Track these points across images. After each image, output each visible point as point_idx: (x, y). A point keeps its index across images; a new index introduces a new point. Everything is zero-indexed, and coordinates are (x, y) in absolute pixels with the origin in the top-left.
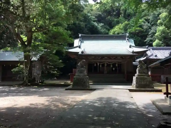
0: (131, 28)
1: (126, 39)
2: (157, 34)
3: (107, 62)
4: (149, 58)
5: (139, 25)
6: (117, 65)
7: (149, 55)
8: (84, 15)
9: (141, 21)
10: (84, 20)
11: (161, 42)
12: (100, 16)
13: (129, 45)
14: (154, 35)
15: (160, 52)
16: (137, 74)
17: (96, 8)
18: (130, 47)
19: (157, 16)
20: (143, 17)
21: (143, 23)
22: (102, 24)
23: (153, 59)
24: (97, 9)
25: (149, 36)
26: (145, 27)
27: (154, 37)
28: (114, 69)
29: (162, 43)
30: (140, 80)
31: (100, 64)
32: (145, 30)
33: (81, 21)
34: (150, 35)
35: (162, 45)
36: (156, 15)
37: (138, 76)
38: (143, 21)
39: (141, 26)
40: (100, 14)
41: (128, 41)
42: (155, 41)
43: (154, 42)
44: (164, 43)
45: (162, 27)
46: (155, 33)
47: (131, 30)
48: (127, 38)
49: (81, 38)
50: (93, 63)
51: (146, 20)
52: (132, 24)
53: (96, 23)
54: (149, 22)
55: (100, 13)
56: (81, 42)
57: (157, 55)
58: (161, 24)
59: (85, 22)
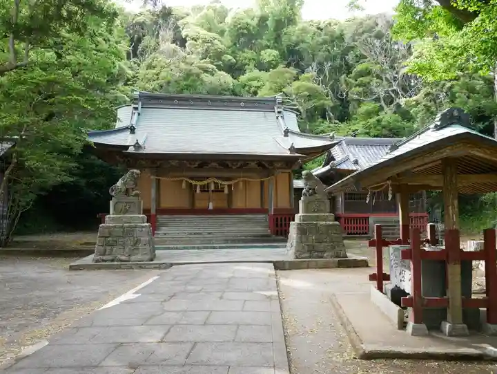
1: (274, 112)
4: (338, 167)
7: (339, 159)
13: (284, 130)
15: (368, 152)
16: (299, 215)
18: (287, 133)
23: (348, 170)
30: (307, 232)
37: (303, 220)
41: (280, 118)
48: (278, 108)
49: (140, 103)
56: (139, 114)
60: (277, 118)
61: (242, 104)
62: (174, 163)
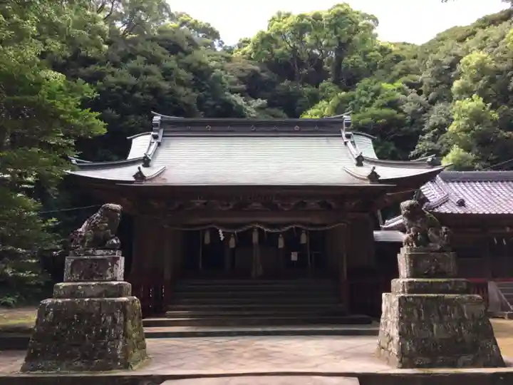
0: (359, 112)
1: (341, 136)
2: (452, 128)
3: (260, 223)
4: (436, 210)
5: (388, 100)
6: (304, 239)
7: (436, 200)
8: (195, 65)
9: (394, 90)
10: (193, 82)
11: (471, 156)
12: (253, 76)
13: (356, 157)
14: (445, 132)
15: (475, 190)
16: (400, 280)
17: (244, 53)
18: (360, 161)
19: (447, 67)
20: (398, 78)
21: (399, 95)
22: (260, 102)
23: (452, 213)
24: (245, 56)
25: (426, 137)
26: (408, 108)
27: (443, 138)
28: (294, 257)
29: (476, 161)
30: (423, 318)
31: (227, 235)
32: (409, 117)
33: (181, 83)
34: (428, 131)
35: (477, 166)
36: (445, 65)
37: (409, 292)
38: (399, 89)
39: (393, 104)
40: (254, 71)
41: (349, 144)
42: (448, 152)
43: (445, 155)
44: (483, 159)
45: (473, 100)
46: (448, 126)
47: (360, 118)
48: (347, 130)
50: (198, 229)
51: (411, 86)
52: (363, 99)
53: (241, 96)
54: (420, 93)
55: (257, 68)
56: (159, 144)
57: (467, 202)
58: (466, 92)
59: (197, 91)
60: (346, 143)
61: (297, 128)
62: (198, 203)
